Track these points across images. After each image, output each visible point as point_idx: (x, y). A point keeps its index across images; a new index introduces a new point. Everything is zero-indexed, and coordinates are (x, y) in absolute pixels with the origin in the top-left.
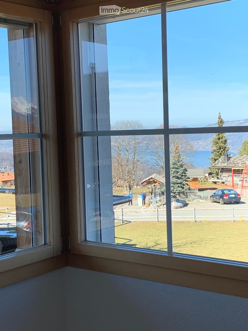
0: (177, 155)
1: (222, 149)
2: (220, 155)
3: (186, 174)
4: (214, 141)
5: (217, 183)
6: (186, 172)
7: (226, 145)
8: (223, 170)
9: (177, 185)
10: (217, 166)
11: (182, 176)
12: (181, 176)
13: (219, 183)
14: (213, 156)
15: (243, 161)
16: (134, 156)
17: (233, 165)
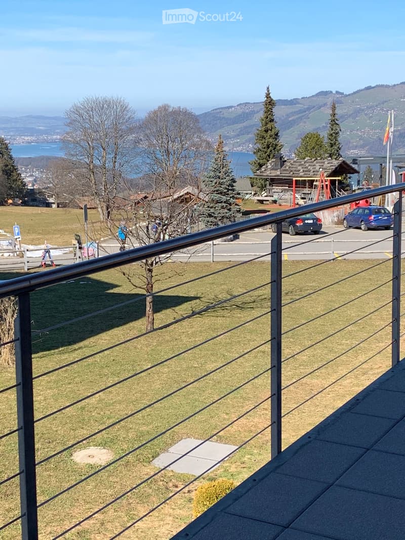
0: (220, 156)
1: (271, 148)
2: (268, 158)
3: (234, 188)
4: (258, 134)
5: (264, 202)
6: (234, 184)
7: (278, 140)
8: (274, 181)
9: (220, 204)
10: (265, 174)
11: (228, 190)
12: (226, 190)
13: (268, 202)
14: (256, 159)
15: (305, 168)
16: (115, 158)
17: (291, 173)
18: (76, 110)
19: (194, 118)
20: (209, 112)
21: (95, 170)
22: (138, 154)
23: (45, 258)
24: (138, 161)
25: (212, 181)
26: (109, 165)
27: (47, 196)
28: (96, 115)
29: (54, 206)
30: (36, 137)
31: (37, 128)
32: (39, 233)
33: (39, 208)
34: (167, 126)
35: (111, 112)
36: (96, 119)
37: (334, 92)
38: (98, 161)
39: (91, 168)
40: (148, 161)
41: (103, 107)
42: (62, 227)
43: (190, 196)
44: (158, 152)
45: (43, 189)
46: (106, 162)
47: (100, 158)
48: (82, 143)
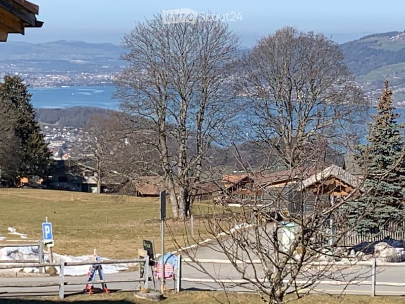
9: (384, 198)
16: (202, 113)
18: (142, 35)
19: (336, 51)
21: (169, 133)
22: (239, 109)
23: (93, 279)
24: (239, 119)
25: (370, 158)
26: (192, 125)
27: (84, 174)
28: (174, 44)
29: (95, 190)
30: (70, 77)
31: (72, 61)
32: (73, 235)
33: (72, 193)
34: (289, 63)
35: (198, 38)
36: (174, 49)
38: (174, 118)
39: (162, 129)
40: (256, 120)
41: (186, 30)
42: (110, 226)
43: (335, 182)
44: (273, 106)
45: (79, 161)
46: (187, 121)
47: (177, 113)
48: (149, 89)
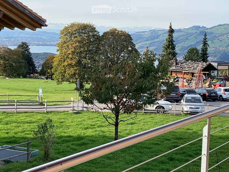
1: (171, 54)
7: (175, 50)
15: (189, 66)
17: (181, 68)
20: (133, 34)
37: (201, 26)
